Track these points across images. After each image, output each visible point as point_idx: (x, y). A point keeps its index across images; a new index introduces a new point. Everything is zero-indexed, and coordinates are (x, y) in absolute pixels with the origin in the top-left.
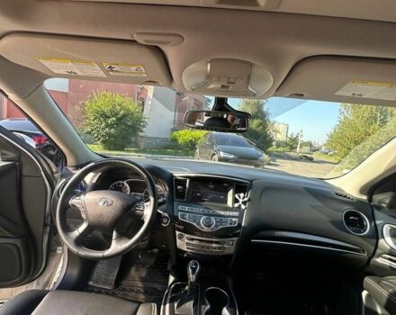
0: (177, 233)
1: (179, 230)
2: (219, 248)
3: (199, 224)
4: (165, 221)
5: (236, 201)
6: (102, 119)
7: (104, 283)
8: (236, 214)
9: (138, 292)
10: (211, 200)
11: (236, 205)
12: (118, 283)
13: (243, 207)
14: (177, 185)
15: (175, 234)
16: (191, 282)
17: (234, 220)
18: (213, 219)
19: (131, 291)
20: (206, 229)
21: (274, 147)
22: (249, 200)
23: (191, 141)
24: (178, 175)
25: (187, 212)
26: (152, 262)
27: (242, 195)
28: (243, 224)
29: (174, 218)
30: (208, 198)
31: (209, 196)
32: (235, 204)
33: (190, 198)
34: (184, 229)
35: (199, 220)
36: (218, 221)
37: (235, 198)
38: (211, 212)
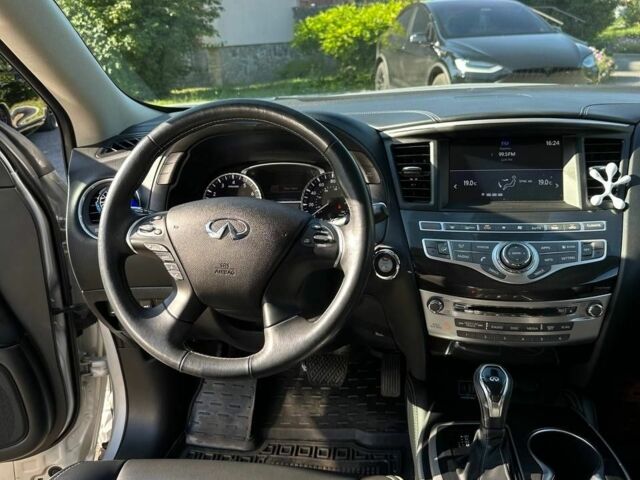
0: (426, 295)
1: (431, 287)
2: (557, 327)
3: (489, 264)
4: (386, 266)
5: (591, 187)
6: (93, 13)
7: (225, 438)
8: (599, 225)
9: (314, 453)
10: (512, 195)
11: (596, 200)
12: (258, 434)
13: (618, 203)
14: (400, 162)
15: (419, 298)
16: (492, 420)
17: (594, 243)
18: (530, 248)
19: (296, 451)
20: (511, 278)
21: (620, 23)
22: (635, 181)
23: (359, 40)
24: (396, 132)
25: (446, 235)
26: (339, 378)
27: (610, 168)
28: (624, 254)
29: (411, 258)
30: (500, 191)
31: (503, 184)
32: (589, 199)
33: (444, 196)
34: (444, 282)
35: (488, 253)
36: (546, 251)
37: (588, 181)
38: (520, 228)
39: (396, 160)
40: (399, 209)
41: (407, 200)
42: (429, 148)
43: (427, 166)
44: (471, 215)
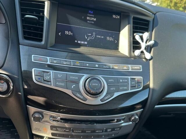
0: (32, 110)
2: (113, 129)
5: (135, 45)
8: (138, 68)
10: (92, 44)
11: (137, 52)
13: (148, 56)
18: (103, 81)
25: (50, 67)
27: (146, 35)
30: (86, 40)
31: (88, 36)
32: (134, 52)
33: (52, 39)
34: (46, 102)
35: (77, 83)
36: (111, 82)
37: (133, 41)
38: (97, 66)
39: (22, 10)
40: (19, 44)
41: (26, 38)
42: (44, 5)
43: (43, 17)
44: (66, 54)
